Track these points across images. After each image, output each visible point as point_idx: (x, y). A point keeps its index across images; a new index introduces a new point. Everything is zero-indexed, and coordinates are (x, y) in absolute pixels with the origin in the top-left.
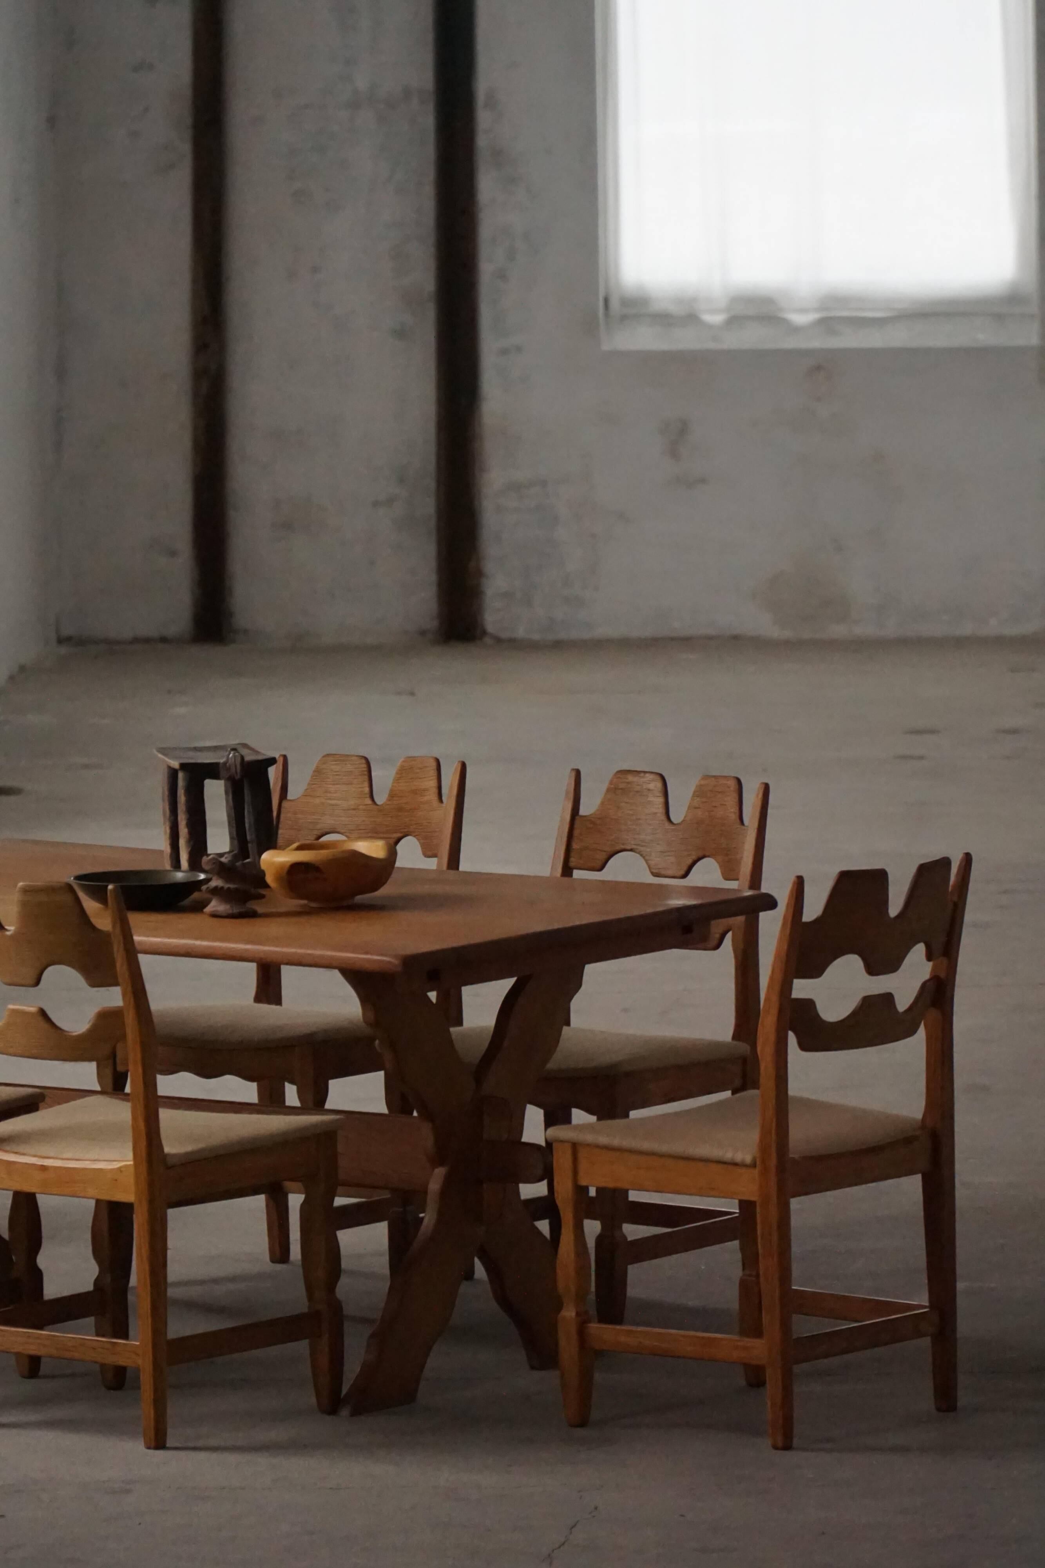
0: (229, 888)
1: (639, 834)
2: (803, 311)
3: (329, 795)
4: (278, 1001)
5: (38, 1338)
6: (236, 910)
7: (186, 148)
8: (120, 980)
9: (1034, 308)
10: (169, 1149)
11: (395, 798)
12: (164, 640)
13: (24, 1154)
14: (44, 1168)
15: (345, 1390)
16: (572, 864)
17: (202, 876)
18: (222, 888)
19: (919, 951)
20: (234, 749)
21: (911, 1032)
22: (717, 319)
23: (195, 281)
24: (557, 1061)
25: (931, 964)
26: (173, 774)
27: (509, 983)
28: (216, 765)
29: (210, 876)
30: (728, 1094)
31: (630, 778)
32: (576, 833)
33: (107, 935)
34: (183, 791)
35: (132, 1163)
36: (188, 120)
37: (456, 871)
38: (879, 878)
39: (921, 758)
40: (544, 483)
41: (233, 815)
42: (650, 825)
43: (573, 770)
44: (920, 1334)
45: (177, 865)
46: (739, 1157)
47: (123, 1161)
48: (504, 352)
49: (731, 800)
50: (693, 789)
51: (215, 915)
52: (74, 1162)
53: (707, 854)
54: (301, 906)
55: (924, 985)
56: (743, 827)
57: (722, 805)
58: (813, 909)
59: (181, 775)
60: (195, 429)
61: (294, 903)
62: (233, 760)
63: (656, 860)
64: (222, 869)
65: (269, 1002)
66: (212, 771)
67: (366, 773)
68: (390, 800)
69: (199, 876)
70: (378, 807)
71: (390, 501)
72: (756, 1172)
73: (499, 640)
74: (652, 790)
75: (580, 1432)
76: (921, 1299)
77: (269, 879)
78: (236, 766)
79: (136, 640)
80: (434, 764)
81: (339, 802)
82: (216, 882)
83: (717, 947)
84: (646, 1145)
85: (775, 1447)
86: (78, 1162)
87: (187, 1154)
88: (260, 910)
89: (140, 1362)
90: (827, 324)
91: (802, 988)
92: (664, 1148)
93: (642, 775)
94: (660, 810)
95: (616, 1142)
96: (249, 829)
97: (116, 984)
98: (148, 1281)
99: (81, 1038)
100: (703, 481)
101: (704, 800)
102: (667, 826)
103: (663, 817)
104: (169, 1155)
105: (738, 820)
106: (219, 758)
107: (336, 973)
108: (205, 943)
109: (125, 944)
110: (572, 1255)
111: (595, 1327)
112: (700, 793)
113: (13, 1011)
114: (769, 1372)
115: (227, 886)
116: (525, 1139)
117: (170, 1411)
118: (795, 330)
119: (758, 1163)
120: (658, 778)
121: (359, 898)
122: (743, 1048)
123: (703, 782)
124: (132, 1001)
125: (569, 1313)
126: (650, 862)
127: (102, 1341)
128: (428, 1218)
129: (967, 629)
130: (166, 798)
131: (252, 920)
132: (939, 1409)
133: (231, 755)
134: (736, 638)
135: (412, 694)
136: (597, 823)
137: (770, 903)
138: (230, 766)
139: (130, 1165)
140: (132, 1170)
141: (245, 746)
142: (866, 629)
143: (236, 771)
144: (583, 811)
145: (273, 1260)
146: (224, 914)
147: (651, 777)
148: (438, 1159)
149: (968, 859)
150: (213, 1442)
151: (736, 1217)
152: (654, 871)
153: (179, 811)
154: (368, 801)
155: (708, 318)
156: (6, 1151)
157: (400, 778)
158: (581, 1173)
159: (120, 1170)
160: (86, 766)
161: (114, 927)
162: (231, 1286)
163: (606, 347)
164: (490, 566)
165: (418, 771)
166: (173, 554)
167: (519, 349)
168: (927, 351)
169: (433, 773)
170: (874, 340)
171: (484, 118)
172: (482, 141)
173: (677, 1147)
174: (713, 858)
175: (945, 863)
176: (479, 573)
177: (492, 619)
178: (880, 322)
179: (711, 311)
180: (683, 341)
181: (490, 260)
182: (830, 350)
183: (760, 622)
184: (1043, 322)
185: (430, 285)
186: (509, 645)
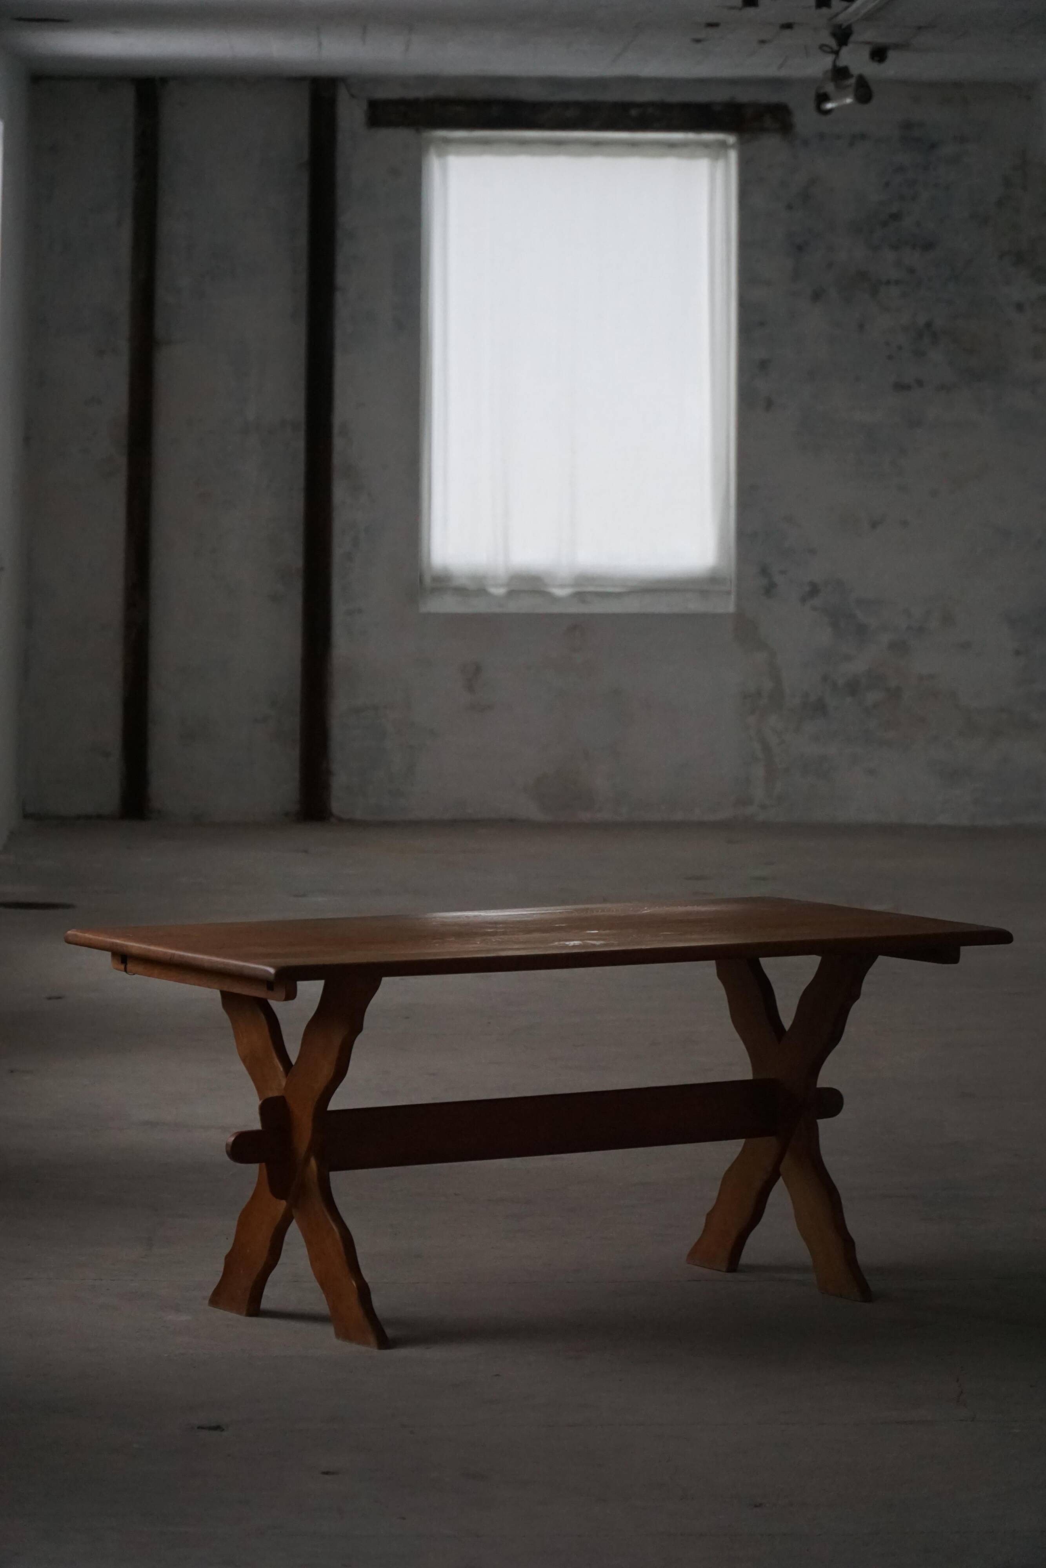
2: (562, 586)
7: (122, 461)
9: (731, 587)
12: (100, 817)
22: (501, 591)
40: (376, 708)
48: (349, 613)
71: (265, 720)
73: (341, 820)
79: (79, 817)
90: (580, 596)
100: (490, 707)
118: (555, 599)
129: (679, 816)
134: (512, 820)
135: (306, 852)
142: (608, 815)
155: (494, 591)
163: (424, 609)
164: (335, 767)
167: (360, 611)
168: (653, 616)
170: (615, 608)
171: (338, 443)
172: (337, 460)
176: (329, 773)
177: (337, 805)
178: (618, 595)
179: (496, 586)
180: (479, 606)
181: (340, 546)
182: (584, 615)
183: (531, 810)
184: (739, 597)
185: (298, 564)
186: (350, 823)
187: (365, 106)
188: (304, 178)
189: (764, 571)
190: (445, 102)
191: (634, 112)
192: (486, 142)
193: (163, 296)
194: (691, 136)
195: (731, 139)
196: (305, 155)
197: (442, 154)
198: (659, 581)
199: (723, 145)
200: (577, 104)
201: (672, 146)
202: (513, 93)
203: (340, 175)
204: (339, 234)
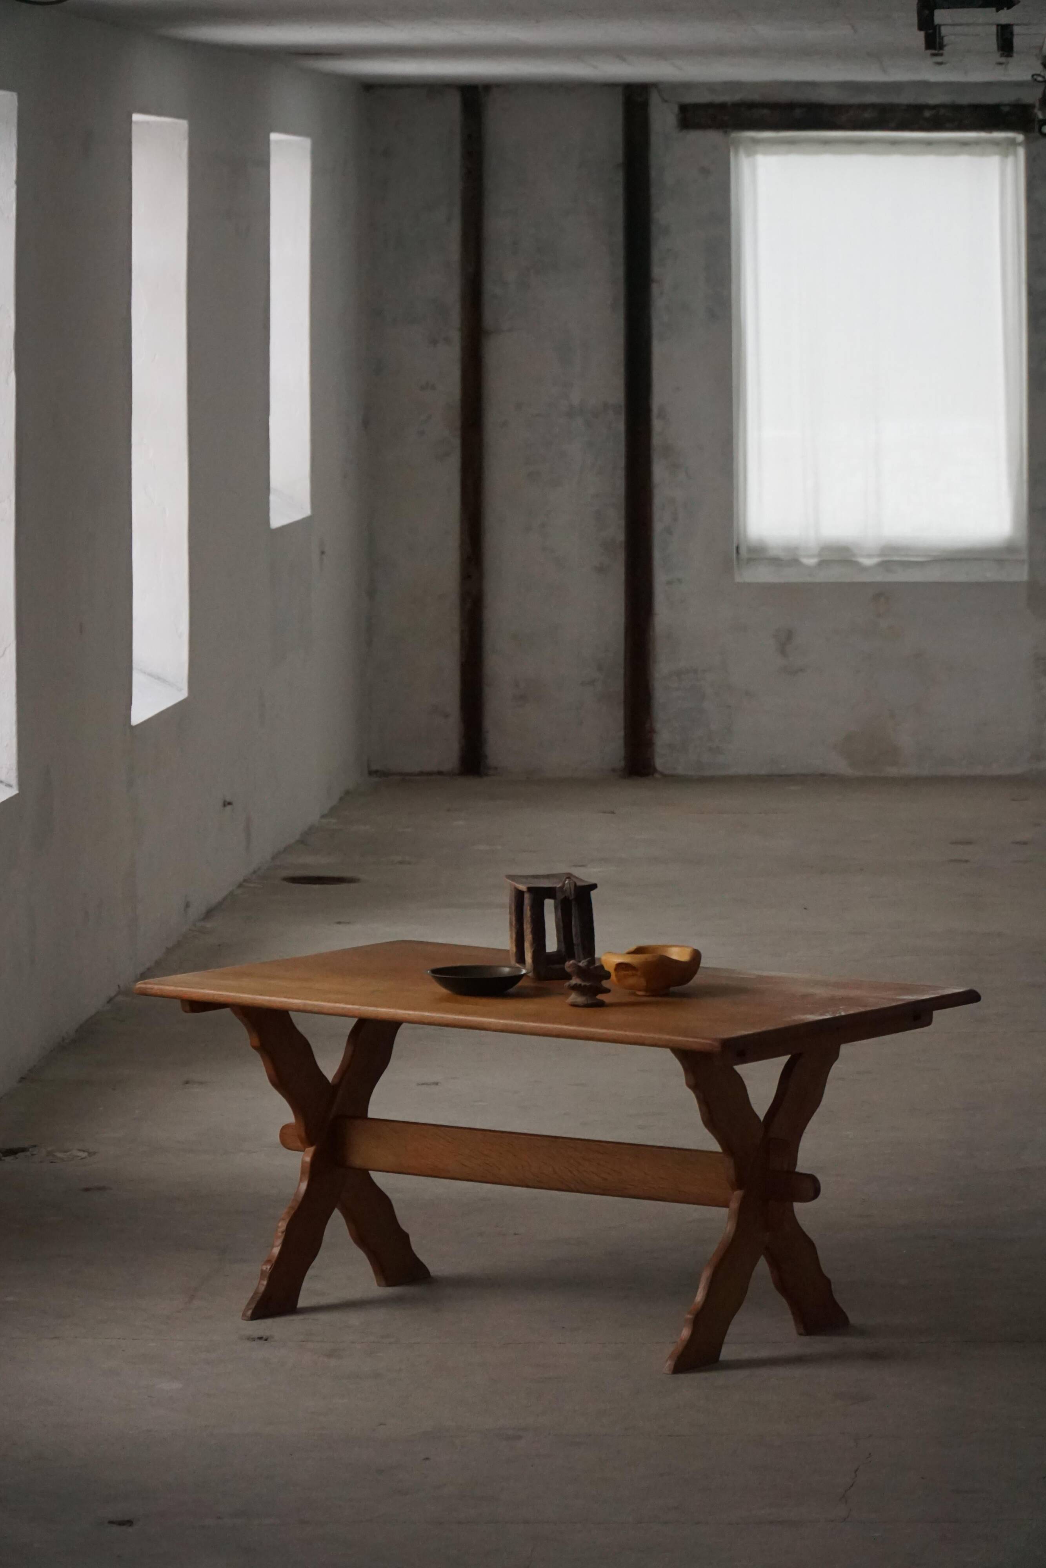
0: (585, 986)
2: (869, 556)
6: (590, 1002)
7: (457, 442)
9: (1024, 556)
12: (440, 773)
18: (580, 985)
20: (568, 878)
22: (812, 561)
23: (462, 533)
26: (519, 895)
28: (552, 888)
34: (529, 908)
36: (458, 424)
39: (967, 861)
40: (696, 671)
48: (669, 583)
51: (573, 1005)
59: (527, 896)
60: (462, 632)
62: (568, 886)
64: (580, 972)
66: (550, 893)
71: (592, 682)
73: (664, 776)
78: (570, 890)
82: (575, 980)
88: (607, 1002)
90: (886, 565)
100: (802, 670)
106: (554, 884)
107: (668, 1051)
115: (583, 984)
116: (798, 1169)
118: (865, 569)
129: (978, 770)
131: (599, 1008)
133: (567, 882)
134: (823, 775)
135: (613, 813)
137: (975, 997)
138: (566, 890)
142: (912, 770)
143: (565, 893)
146: (580, 1004)
148: (738, 1184)
155: (806, 561)
160: (401, 862)
163: (738, 579)
164: (658, 726)
166: (445, 714)
167: (680, 581)
170: (918, 576)
171: (657, 425)
172: (656, 441)
176: (652, 731)
177: (659, 763)
179: (809, 556)
180: (789, 576)
181: (661, 521)
182: (889, 583)
183: (839, 765)
184: (1032, 566)
185: (621, 537)
186: (673, 779)
187: (676, 109)
188: (620, 177)
190: (751, 106)
191: (927, 114)
192: (792, 142)
193: (491, 288)
194: (983, 135)
195: (1020, 137)
196: (620, 157)
197: (751, 153)
198: (959, 551)
199: (1013, 143)
200: (873, 106)
201: (964, 144)
202: (814, 97)
203: (653, 173)
204: (654, 229)
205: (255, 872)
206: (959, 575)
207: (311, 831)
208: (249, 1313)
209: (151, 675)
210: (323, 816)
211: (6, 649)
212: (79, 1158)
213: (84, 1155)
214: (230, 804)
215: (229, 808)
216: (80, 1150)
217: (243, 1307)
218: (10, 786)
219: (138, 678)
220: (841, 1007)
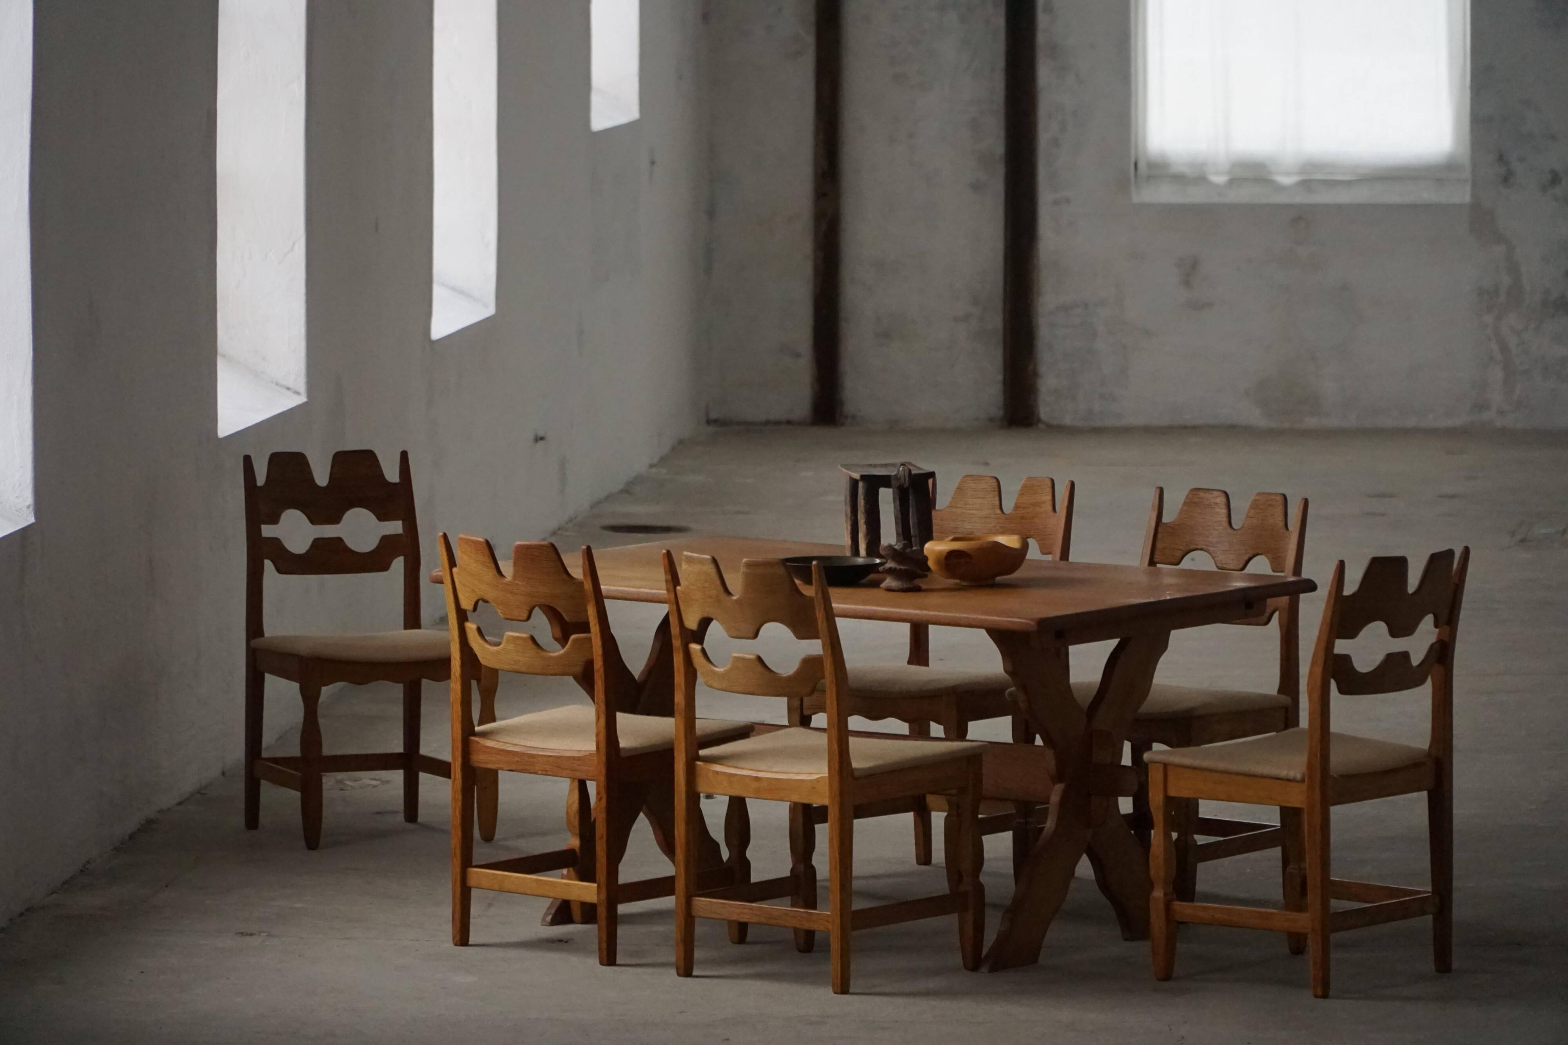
0: (900, 569)
1: (1208, 537)
2: (1288, 174)
3: (968, 506)
4: (926, 664)
5: (751, 909)
6: (905, 586)
7: (810, 40)
8: (821, 635)
9: (1467, 174)
10: (855, 765)
11: (1019, 509)
12: (789, 422)
13: (743, 768)
14: (757, 779)
15: (985, 952)
16: (1156, 560)
17: (878, 561)
18: (895, 569)
19: (1429, 619)
20: (903, 464)
21: (1420, 682)
22: (1220, 180)
23: (816, 145)
24: (1145, 708)
25: (1437, 630)
26: (854, 483)
27: (1113, 643)
28: (888, 477)
29: (884, 560)
30: (1274, 733)
31: (1202, 494)
32: (1159, 536)
33: (811, 599)
34: (862, 497)
35: (827, 775)
36: (812, 18)
37: (1067, 562)
38: (1401, 563)
39: (1383, 515)
40: (1086, 306)
41: (900, 516)
42: (1216, 530)
43: (1158, 487)
44: (1424, 913)
45: (856, 552)
46: (1292, 774)
47: (820, 774)
48: (1056, 203)
49: (1279, 510)
50: (1249, 503)
51: (889, 590)
52: (781, 774)
53: (1260, 552)
54: (956, 584)
55: (1432, 646)
56: (1288, 532)
57: (1272, 515)
58: (1351, 586)
59: (861, 484)
61: (952, 582)
62: (902, 474)
63: (1221, 557)
64: (895, 554)
65: (919, 663)
66: (885, 481)
67: (997, 490)
68: (1014, 511)
69: (875, 561)
70: (1006, 516)
71: (966, 318)
72: (1304, 787)
73: (1050, 427)
74: (1219, 504)
75: (1166, 985)
76: (1425, 887)
77: (931, 563)
78: (905, 476)
79: (767, 423)
80: (1049, 483)
81: (975, 512)
82: (890, 564)
83: (1266, 623)
84: (1222, 765)
85: (1316, 996)
86: (785, 775)
87: (870, 768)
88: (924, 587)
89: (830, 927)
90: (1306, 184)
91: (1341, 646)
92: (1234, 767)
93: (1211, 492)
94: (1225, 519)
95: (1197, 763)
96: (913, 527)
97: (817, 637)
98: (838, 867)
99: (789, 679)
100: (1209, 305)
101: (1258, 511)
102: (1230, 530)
103: (1225, 524)
104: (856, 769)
105: (1284, 527)
106: (892, 472)
107: (983, 632)
108: (884, 609)
109: (825, 609)
110: (1162, 849)
111: (1178, 905)
112: (1255, 505)
113: (735, 657)
114: (1310, 942)
115: (898, 567)
116: (1123, 763)
117: (853, 967)
118: (1281, 188)
119: (1306, 780)
120: (1223, 495)
121: (999, 579)
122: (1285, 700)
123: (1257, 498)
124: (830, 651)
125: (1158, 893)
126: (1216, 559)
127: (801, 912)
128: (1050, 825)
129: (1411, 422)
130: (848, 502)
131: (919, 594)
132: (1438, 971)
133: (901, 469)
136: (1174, 529)
137: (1311, 586)
138: (900, 477)
139: (826, 776)
140: (827, 780)
141: (910, 464)
142: (1333, 422)
143: (905, 479)
144: (1166, 519)
145: (919, 863)
146: (896, 589)
147: (1219, 493)
148: (1058, 777)
149: (1466, 551)
150: (888, 989)
151: (1279, 829)
152: (1219, 565)
153: (859, 513)
154: (999, 511)
155: (1214, 179)
156: (729, 766)
157: (1022, 494)
158: (1170, 786)
159: (818, 780)
160: (738, 512)
161: (816, 594)
162: (890, 881)
163: (1136, 199)
165: (1037, 488)
166: (798, 355)
167: (1068, 201)
168: (1383, 207)
169: (1049, 490)
170: (1344, 197)
171: (1042, 20)
172: (1041, 38)
173: (1245, 768)
174: (1265, 556)
175: (1450, 553)
176: (1036, 374)
177: (1045, 410)
178: (1349, 183)
179: (1217, 173)
180: (1196, 196)
181: (1046, 131)
182: (1310, 205)
183: (1254, 416)
184: (1474, 185)
185: (1000, 149)
186: (1058, 430)
189: (1501, 158)
198: (1390, 168)
205: (571, 520)
206: (1394, 196)
207: (637, 480)
208: (549, 918)
209: (453, 289)
210: (652, 466)
211: (294, 244)
212: (371, 786)
213: (378, 782)
214: (542, 439)
215: (541, 443)
216: (372, 779)
217: (541, 915)
218: (297, 393)
219: (438, 292)
220: (1168, 592)
